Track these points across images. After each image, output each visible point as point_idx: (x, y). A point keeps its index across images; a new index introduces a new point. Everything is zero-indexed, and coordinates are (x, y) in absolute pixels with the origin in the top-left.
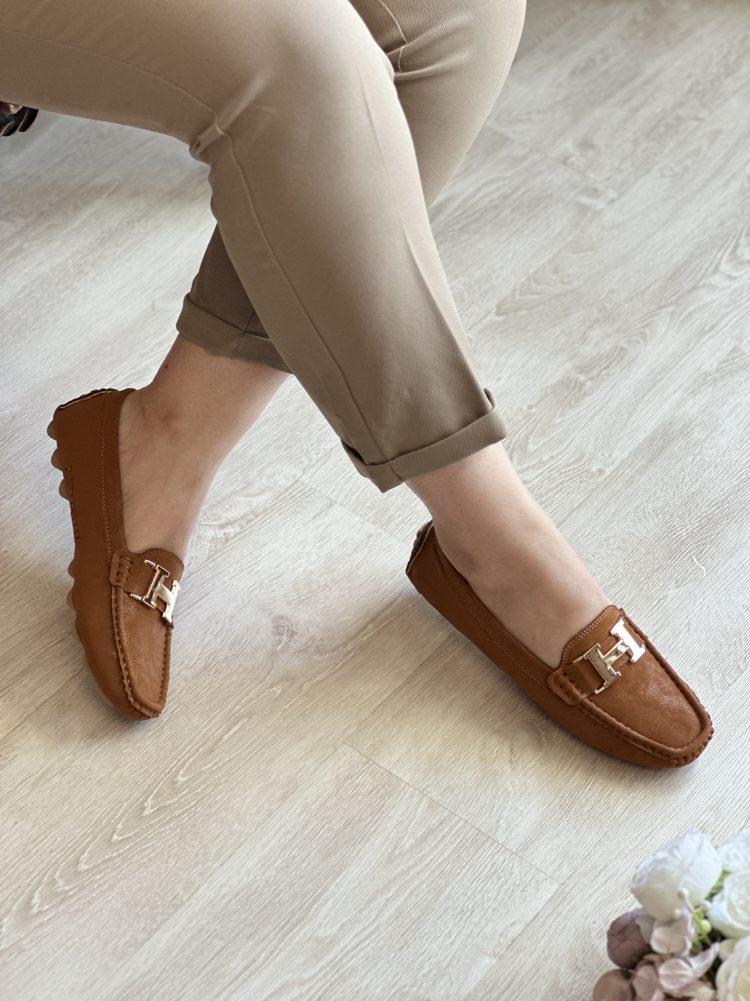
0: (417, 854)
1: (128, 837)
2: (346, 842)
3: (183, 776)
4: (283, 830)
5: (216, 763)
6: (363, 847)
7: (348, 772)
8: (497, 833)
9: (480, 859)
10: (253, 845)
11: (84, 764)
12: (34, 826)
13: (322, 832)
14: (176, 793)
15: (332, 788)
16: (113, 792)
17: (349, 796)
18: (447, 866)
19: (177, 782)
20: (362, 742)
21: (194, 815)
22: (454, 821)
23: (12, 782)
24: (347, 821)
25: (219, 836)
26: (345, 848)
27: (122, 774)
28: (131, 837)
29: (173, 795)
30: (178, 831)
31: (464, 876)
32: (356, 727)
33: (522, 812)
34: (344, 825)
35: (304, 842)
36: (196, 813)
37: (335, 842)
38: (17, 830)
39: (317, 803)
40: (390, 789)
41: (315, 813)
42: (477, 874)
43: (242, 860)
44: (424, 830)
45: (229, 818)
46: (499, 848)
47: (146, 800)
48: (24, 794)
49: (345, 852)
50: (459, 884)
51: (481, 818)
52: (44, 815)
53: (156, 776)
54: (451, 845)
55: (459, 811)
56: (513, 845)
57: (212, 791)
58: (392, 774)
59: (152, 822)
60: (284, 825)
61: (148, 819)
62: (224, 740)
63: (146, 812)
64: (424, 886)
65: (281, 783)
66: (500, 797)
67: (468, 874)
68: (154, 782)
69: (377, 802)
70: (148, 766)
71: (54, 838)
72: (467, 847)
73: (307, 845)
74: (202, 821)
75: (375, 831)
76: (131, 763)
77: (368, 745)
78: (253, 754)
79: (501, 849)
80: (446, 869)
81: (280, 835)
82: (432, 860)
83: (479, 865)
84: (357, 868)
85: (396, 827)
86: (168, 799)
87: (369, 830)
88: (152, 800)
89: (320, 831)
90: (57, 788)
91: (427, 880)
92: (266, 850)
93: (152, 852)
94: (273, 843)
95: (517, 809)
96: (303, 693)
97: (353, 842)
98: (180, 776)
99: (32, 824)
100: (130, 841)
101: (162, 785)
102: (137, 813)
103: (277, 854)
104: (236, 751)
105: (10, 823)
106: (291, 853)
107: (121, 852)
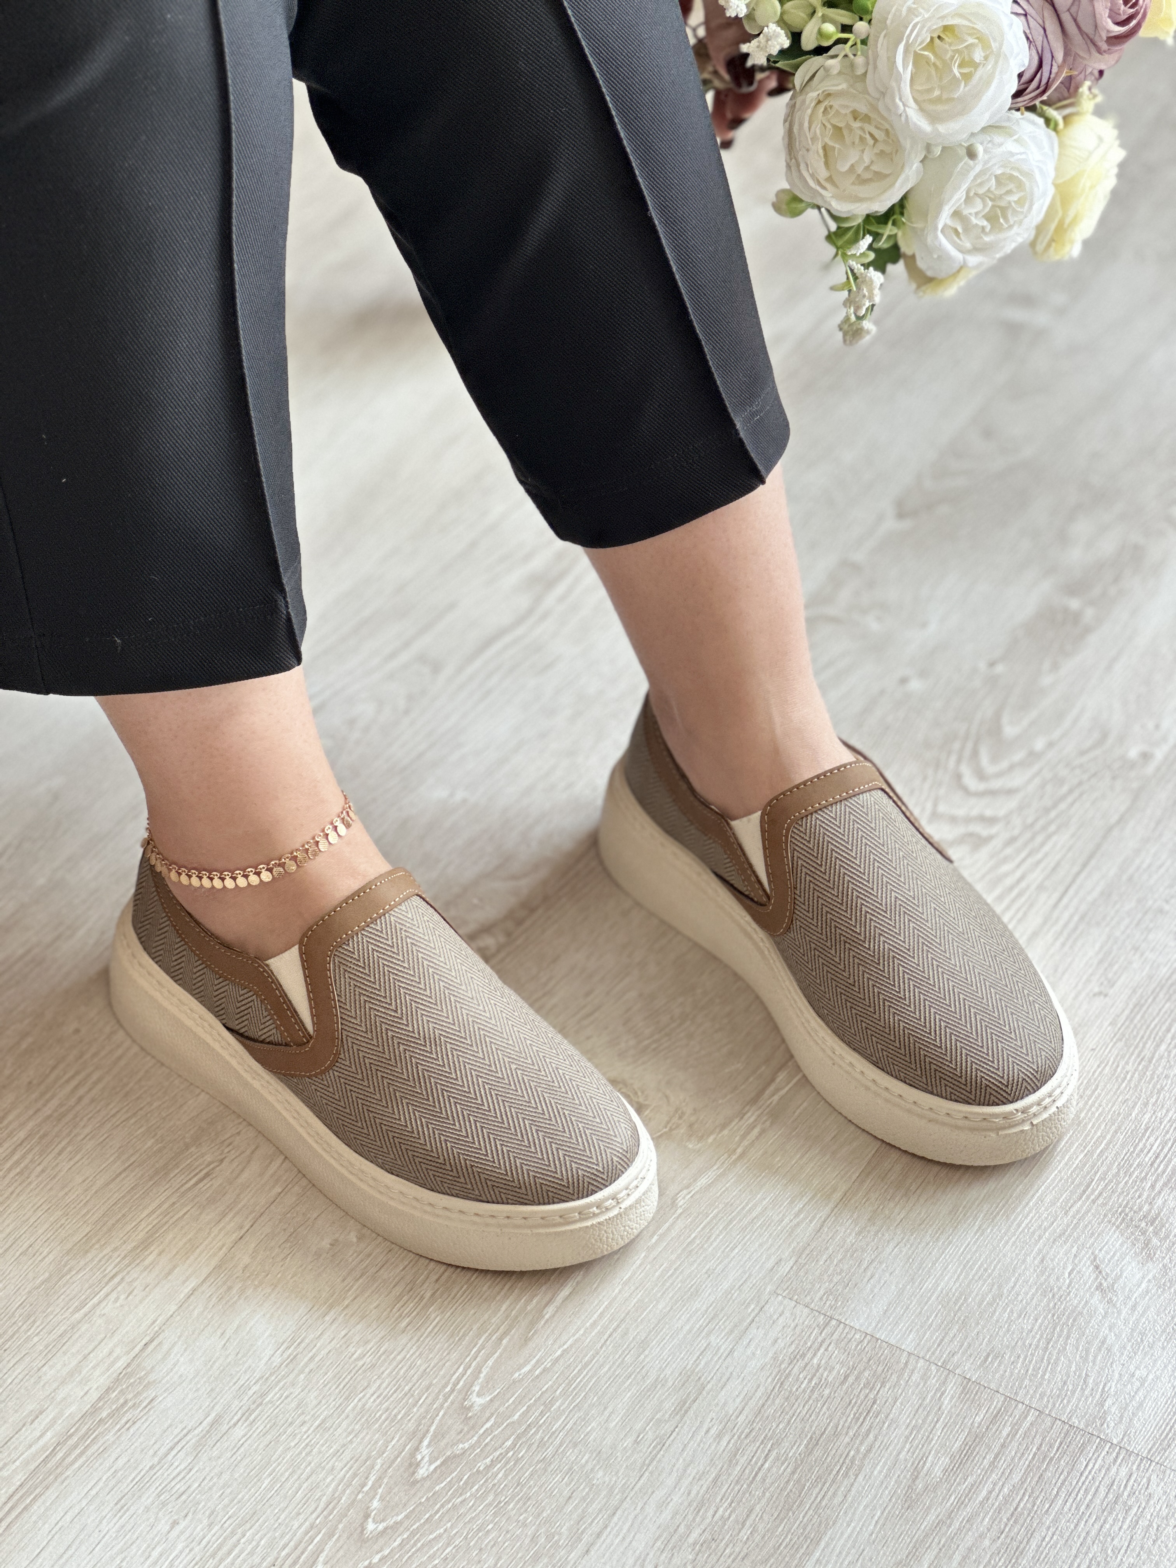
0: (959, 1484)
1: (396, 1523)
2: (819, 1477)
3: (479, 1395)
4: (692, 1471)
5: (538, 1361)
6: (852, 1485)
7: (793, 1346)
8: (1105, 1425)
9: (1083, 1478)
10: (639, 1508)
11: (286, 1398)
12: (210, 1525)
13: (767, 1465)
14: (473, 1427)
15: (770, 1380)
16: (351, 1442)
17: (804, 1391)
18: (1021, 1499)
19: (472, 1406)
20: (809, 1286)
21: (515, 1465)
22: (1017, 1413)
23: (156, 1447)
24: (811, 1438)
25: (570, 1497)
26: (817, 1490)
27: (364, 1405)
28: (401, 1523)
29: (468, 1432)
30: (491, 1498)
31: (1060, 1512)
32: (791, 1263)
33: (1143, 1381)
34: (806, 1447)
35: (737, 1488)
36: (517, 1461)
37: (799, 1481)
38: (178, 1537)
39: (745, 1413)
40: (880, 1369)
41: (747, 1430)
42: (1083, 1507)
43: (624, 1538)
44: (962, 1437)
45: (583, 1461)
46: (1114, 1454)
47: (417, 1449)
48: (182, 1467)
49: (819, 1499)
50: (1052, 1530)
51: (1069, 1402)
52: (226, 1501)
53: (428, 1401)
54: (1020, 1459)
55: (1022, 1392)
56: (1140, 1445)
57: (542, 1414)
58: (878, 1339)
59: (437, 1488)
60: (692, 1462)
61: (428, 1484)
62: (547, 1317)
63: (422, 1472)
64: (987, 1542)
65: (670, 1384)
66: (1095, 1357)
67: (1066, 1509)
68: (427, 1412)
69: (862, 1397)
70: (410, 1385)
71: (254, 1543)
72: (1051, 1459)
73: (744, 1493)
74: (531, 1475)
75: (869, 1451)
76: (378, 1382)
77: (822, 1292)
78: (605, 1337)
79: (1118, 1453)
80: (1022, 1505)
81: (686, 1482)
82: (990, 1492)
83: (1084, 1487)
84: (848, 1525)
85: (907, 1438)
86: (460, 1441)
87: (858, 1451)
88: (428, 1446)
89: (762, 1465)
90: (242, 1449)
91: (989, 1530)
92: (667, 1514)
93: (448, 1545)
94: (676, 1498)
95: (1133, 1375)
96: (680, 1211)
97: (832, 1476)
98: (475, 1394)
99: (205, 1522)
100: (402, 1529)
101: (443, 1415)
102: (406, 1475)
103: (690, 1517)
104: (574, 1335)
105: (163, 1526)
106: (716, 1512)
107: (386, 1552)
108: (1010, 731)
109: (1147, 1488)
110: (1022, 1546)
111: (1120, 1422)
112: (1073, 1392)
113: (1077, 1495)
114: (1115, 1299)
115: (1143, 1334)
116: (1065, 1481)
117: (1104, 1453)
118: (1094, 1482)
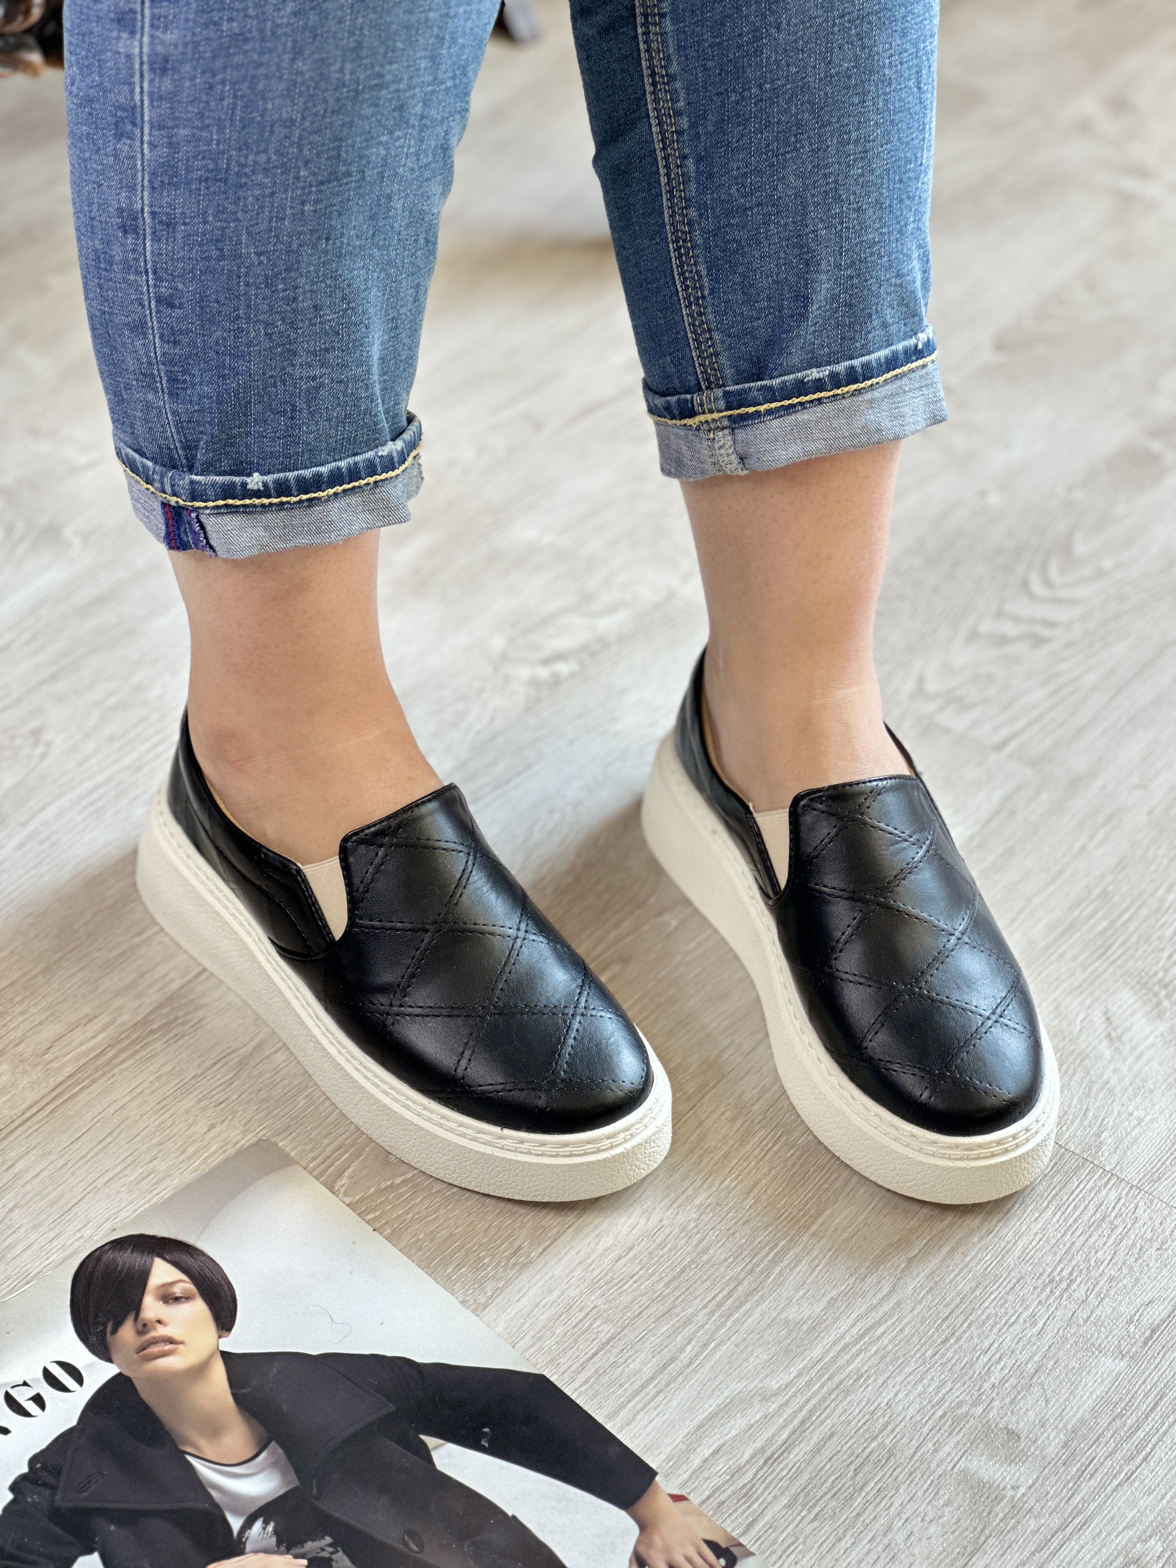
108: (1080, 548)
109: (1134, 1213)
110: (1009, 1246)
111: (1115, 1153)
112: (1072, 1122)
113: (1066, 1209)
114: (1121, 1048)
115: (1144, 1081)
116: (1055, 1196)
117: (1096, 1177)
118: (1084, 1201)
